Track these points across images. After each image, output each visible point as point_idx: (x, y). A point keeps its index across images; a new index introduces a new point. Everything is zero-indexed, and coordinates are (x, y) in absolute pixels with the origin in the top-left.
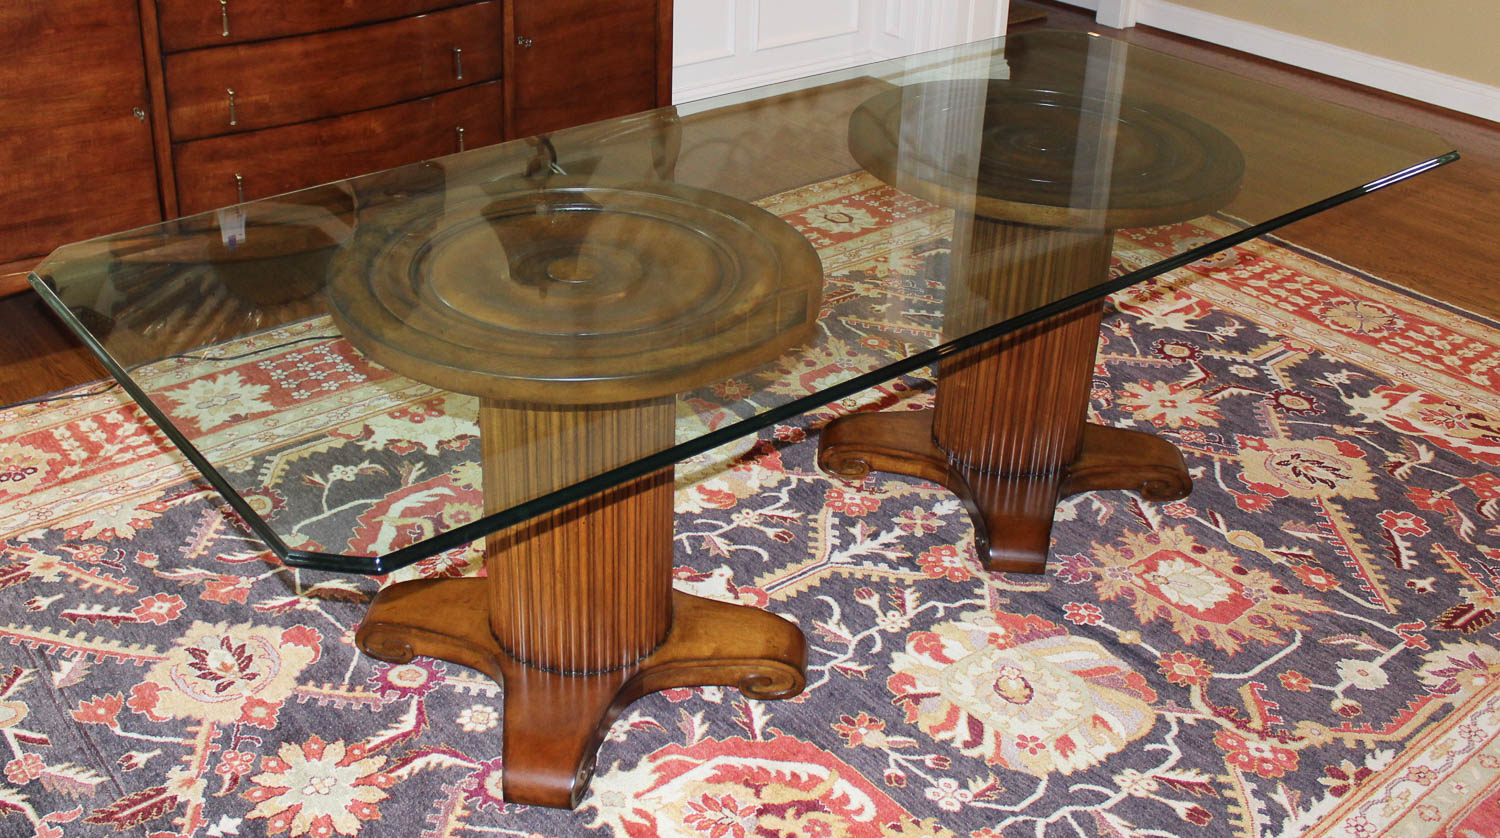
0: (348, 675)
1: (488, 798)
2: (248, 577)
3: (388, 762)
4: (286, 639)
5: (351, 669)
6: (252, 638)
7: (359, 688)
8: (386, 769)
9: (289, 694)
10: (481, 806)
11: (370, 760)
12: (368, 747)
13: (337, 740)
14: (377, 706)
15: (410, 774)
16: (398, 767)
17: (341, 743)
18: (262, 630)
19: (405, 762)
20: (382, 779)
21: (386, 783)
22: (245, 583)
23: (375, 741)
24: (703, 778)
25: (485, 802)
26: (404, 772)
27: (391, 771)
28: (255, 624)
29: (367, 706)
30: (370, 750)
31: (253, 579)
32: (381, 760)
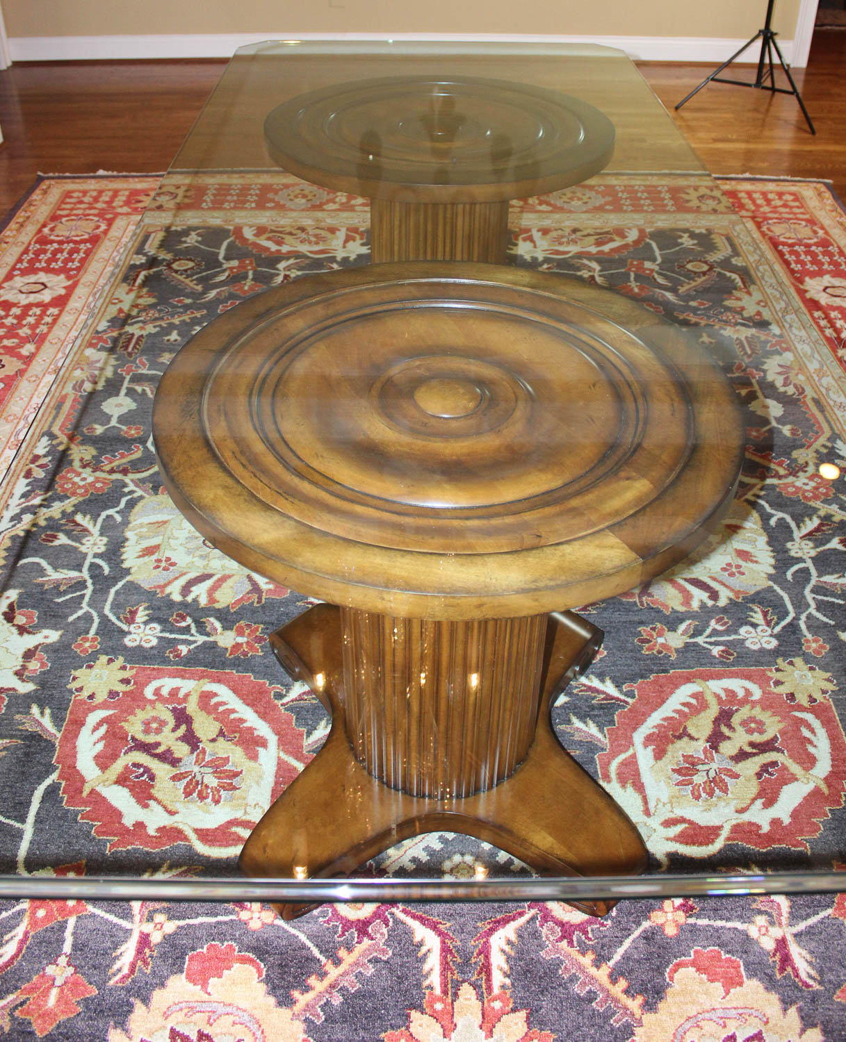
0: (316, 952)
1: (582, 927)
2: (55, 963)
3: (475, 986)
4: (200, 979)
5: (309, 944)
6: (166, 1016)
7: (342, 953)
8: (483, 990)
9: (299, 1026)
10: (590, 939)
11: (461, 999)
12: (438, 991)
13: (408, 1016)
14: (384, 952)
15: (506, 975)
16: (489, 980)
17: (415, 1015)
18: (160, 998)
19: (486, 969)
20: (497, 1005)
21: (506, 1005)
22: (60, 971)
23: (435, 980)
24: (652, 761)
25: (586, 933)
26: (498, 979)
27: (489, 988)
28: (146, 1001)
29: (375, 961)
30: (445, 992)
31: (62, 960)
32: (467, 991)
